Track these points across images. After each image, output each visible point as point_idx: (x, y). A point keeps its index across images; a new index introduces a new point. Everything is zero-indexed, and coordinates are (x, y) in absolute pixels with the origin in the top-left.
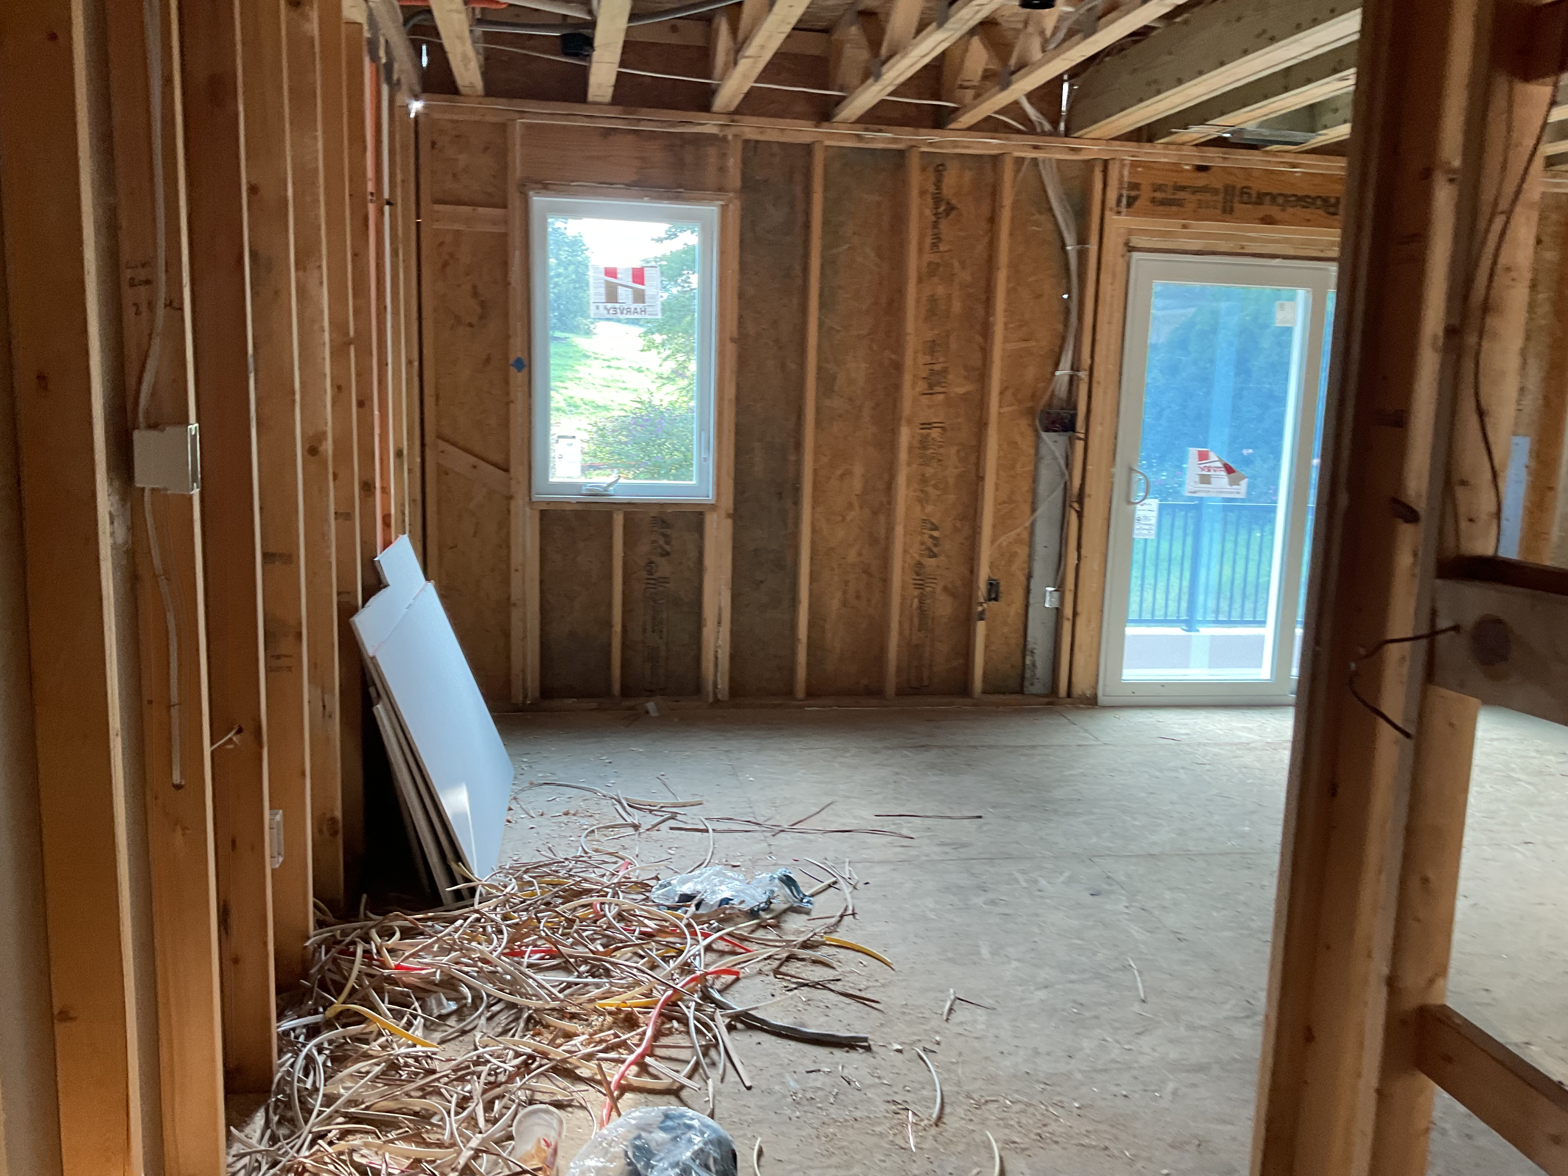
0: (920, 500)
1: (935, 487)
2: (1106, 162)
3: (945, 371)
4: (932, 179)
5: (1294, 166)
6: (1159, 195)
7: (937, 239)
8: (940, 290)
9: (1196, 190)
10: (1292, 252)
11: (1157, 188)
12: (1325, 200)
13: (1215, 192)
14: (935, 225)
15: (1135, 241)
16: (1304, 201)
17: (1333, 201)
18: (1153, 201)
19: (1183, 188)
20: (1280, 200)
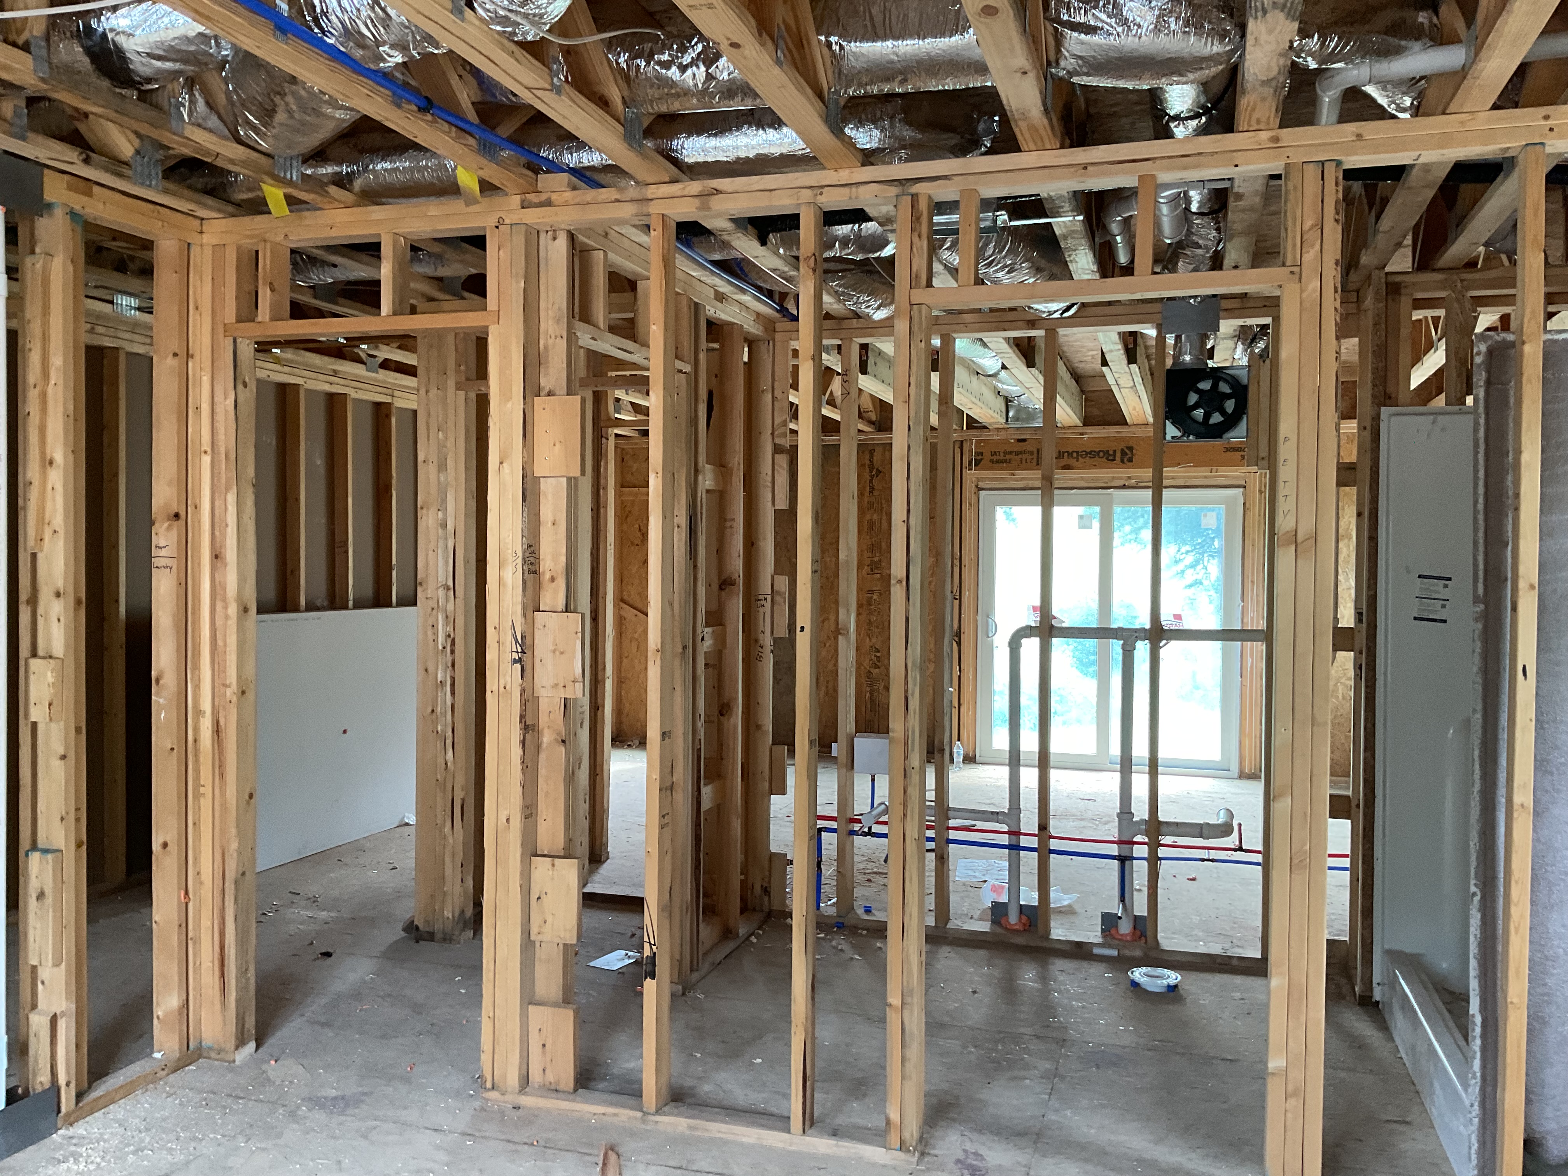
0: (869, 635)
1: (877, 627)
2: (962, 442)
3: (880, 561)
4: (867, 457)
5: (1082, 434)
6: (995, 458)
7: (872, 489)
8: (875, 517)
9: (1018, 453)
10: (1086, 485)
11: (993, 454)
12: (1106, 453)
13: (1032, 453)
14: (871, 481)
15: (981, 485)
16: (1092, 454)
17: (1111, 453)
18: (992, 461)
19: (1011, 453)
20: (1075, 455)
